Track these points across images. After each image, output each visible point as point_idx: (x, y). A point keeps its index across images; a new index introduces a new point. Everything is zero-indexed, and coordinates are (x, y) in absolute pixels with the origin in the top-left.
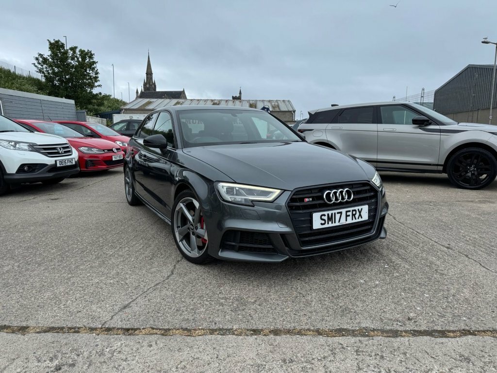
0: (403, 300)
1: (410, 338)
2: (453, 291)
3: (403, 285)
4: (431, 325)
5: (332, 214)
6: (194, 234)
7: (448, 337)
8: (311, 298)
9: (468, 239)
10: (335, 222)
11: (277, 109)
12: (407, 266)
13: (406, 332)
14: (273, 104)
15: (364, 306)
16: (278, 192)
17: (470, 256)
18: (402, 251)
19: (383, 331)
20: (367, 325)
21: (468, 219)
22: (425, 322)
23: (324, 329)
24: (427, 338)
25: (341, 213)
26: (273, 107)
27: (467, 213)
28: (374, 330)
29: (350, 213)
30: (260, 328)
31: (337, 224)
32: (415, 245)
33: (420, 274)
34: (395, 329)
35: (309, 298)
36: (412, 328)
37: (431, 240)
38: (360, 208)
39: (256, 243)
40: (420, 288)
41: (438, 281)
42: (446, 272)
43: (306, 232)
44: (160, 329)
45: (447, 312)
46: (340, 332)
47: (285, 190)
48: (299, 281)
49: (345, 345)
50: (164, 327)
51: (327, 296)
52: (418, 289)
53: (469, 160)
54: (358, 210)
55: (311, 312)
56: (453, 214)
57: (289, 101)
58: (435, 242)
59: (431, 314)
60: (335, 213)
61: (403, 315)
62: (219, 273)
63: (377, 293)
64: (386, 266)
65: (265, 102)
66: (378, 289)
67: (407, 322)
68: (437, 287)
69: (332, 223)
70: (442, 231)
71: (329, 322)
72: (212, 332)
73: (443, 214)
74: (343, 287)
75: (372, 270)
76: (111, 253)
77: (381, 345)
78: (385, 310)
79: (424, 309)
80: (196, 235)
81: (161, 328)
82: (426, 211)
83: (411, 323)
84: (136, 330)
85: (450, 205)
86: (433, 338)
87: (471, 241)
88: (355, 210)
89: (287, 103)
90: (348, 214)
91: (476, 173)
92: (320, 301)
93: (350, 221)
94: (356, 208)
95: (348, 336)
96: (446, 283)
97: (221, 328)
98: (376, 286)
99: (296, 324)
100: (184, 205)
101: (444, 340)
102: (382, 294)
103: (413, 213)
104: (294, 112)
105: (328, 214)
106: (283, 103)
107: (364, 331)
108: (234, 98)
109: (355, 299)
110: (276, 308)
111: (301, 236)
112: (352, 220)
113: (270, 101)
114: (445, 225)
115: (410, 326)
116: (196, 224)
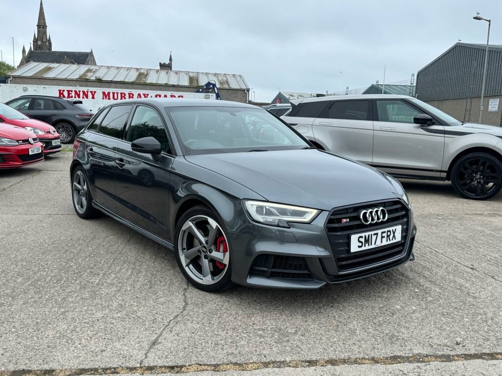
0: (445, 325)
1: (464, 362)
2: (490, 315)
3: (440, 310)
4: (479, 348)
5: (369, 235)
6: (206, 257)
7: (498, 359)
8: (354, 326)
9: (489, 259)
10: (371, 245)
11: (226, 86)
12: (437, 290)
13: (458, 356)
14: (220, 78)
15: (409, 333)
16: (315, 212)
17: (496, 277)
18: (427, 273)
19: (437, 357)
20: (420, 351)
21: (483, 236)
22: (473, 346)
23: (378, 357)
24: (478, 361)
25: (377, 234)
26: (221, 83)
27: (479, 228)
28: (427, 356)
29: (385, 235)
30: (314, 359)
31: (373, 246)
32: (438, 266)
33: (454, 298)
34: (447, 354)
35: (351, 326)
36: (462, 352)
37: (452, 260)
38: (394, 228)
39: (290, 268)
40: (458, 312)
41: (473, 305)
42: (477, 295)
43: (343, 256)
44: (208, 365)
45: (490, 336)
46: (395, 359)
47: (322, 210)
48: (333, 308)
49: (406, 372)
50: (211, 363)
51: (369, 323)
52: (456, 313)
53: (475, 167)
54: (393, 230)
55: (359, 341)
56: (466, 230)
57: (240, 76)
58: (458, 262)
59: (476, 338)
60: (372, 235)
61: (450, 340)
62: (240, 302)
63: (417, 319)
64: (416, 290)
65: (210, 76)
66: (416, 314)
67: (456, 347)
68: (473, 311)
69: (369, 245)
70: (460, 250)
71: (381, 350)
72: (266, 365)
73: (456, 230)
74: (381, 313)
75: (403, 295)
76: (97, 281)
77: (439, 369)
78: (431, 335)
79: (468, 333)
80: (209, 258)
81: (209, 363)
82: (436, 226)
83: (460, 348)
84: (182, 367)
85: (460, 219)
86: (485, 361)
87: (492, 261)
88: (390, 231)
89: (239, 79)
90: (384, 235)
91: (482, 181)
92: (363, 329)
93: (385, 243)
94: (391, 229)
95: (404, 362)
96: (481, 306)
97: (273, 360)
98: (414, 311)
99: (349, 354)
100: (192, 223)
101: (495, 362)
102: (422, 320)
103: (423, 229)
104: (248, 90)
105: (365, 236)
106: (233, 78)
107: (418, 357)
108: (163, 66)
109: (398, 325)
110: (321, 339)
111: (339, 260)
112: (387, 241)
113: (215, 75)
114: (461, 243)
115: (460, 351)
116: (210, 246)
